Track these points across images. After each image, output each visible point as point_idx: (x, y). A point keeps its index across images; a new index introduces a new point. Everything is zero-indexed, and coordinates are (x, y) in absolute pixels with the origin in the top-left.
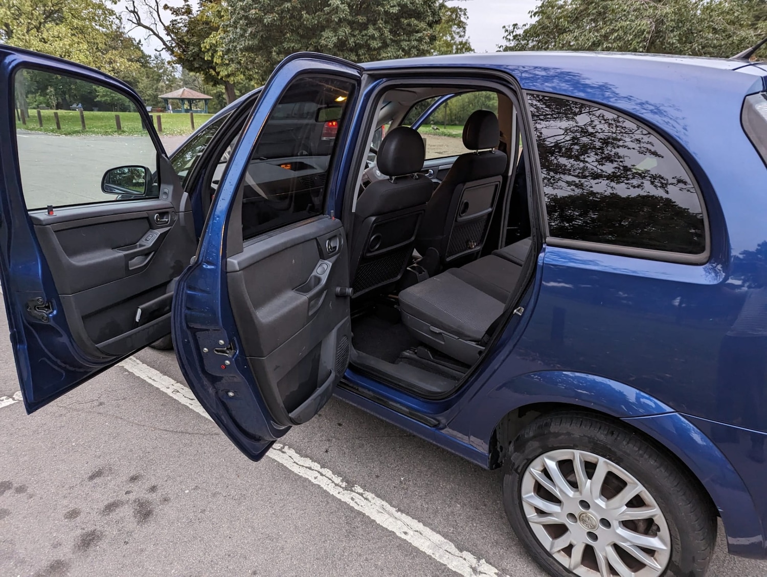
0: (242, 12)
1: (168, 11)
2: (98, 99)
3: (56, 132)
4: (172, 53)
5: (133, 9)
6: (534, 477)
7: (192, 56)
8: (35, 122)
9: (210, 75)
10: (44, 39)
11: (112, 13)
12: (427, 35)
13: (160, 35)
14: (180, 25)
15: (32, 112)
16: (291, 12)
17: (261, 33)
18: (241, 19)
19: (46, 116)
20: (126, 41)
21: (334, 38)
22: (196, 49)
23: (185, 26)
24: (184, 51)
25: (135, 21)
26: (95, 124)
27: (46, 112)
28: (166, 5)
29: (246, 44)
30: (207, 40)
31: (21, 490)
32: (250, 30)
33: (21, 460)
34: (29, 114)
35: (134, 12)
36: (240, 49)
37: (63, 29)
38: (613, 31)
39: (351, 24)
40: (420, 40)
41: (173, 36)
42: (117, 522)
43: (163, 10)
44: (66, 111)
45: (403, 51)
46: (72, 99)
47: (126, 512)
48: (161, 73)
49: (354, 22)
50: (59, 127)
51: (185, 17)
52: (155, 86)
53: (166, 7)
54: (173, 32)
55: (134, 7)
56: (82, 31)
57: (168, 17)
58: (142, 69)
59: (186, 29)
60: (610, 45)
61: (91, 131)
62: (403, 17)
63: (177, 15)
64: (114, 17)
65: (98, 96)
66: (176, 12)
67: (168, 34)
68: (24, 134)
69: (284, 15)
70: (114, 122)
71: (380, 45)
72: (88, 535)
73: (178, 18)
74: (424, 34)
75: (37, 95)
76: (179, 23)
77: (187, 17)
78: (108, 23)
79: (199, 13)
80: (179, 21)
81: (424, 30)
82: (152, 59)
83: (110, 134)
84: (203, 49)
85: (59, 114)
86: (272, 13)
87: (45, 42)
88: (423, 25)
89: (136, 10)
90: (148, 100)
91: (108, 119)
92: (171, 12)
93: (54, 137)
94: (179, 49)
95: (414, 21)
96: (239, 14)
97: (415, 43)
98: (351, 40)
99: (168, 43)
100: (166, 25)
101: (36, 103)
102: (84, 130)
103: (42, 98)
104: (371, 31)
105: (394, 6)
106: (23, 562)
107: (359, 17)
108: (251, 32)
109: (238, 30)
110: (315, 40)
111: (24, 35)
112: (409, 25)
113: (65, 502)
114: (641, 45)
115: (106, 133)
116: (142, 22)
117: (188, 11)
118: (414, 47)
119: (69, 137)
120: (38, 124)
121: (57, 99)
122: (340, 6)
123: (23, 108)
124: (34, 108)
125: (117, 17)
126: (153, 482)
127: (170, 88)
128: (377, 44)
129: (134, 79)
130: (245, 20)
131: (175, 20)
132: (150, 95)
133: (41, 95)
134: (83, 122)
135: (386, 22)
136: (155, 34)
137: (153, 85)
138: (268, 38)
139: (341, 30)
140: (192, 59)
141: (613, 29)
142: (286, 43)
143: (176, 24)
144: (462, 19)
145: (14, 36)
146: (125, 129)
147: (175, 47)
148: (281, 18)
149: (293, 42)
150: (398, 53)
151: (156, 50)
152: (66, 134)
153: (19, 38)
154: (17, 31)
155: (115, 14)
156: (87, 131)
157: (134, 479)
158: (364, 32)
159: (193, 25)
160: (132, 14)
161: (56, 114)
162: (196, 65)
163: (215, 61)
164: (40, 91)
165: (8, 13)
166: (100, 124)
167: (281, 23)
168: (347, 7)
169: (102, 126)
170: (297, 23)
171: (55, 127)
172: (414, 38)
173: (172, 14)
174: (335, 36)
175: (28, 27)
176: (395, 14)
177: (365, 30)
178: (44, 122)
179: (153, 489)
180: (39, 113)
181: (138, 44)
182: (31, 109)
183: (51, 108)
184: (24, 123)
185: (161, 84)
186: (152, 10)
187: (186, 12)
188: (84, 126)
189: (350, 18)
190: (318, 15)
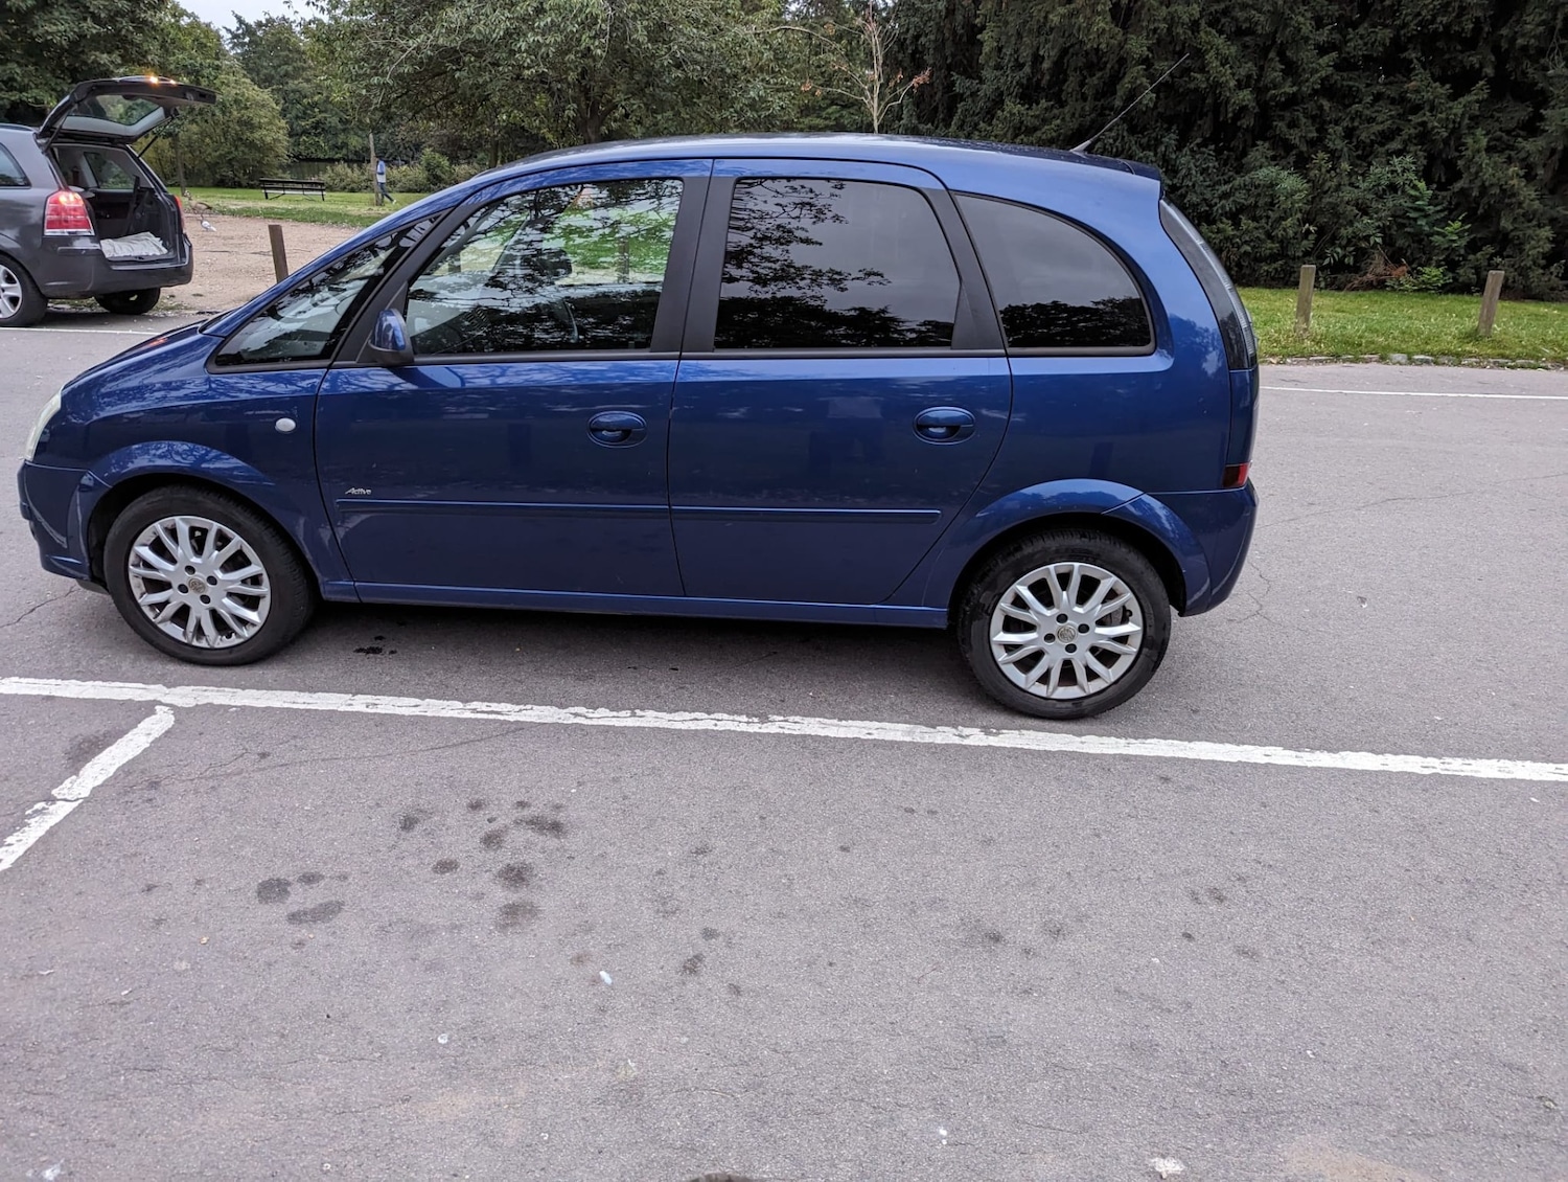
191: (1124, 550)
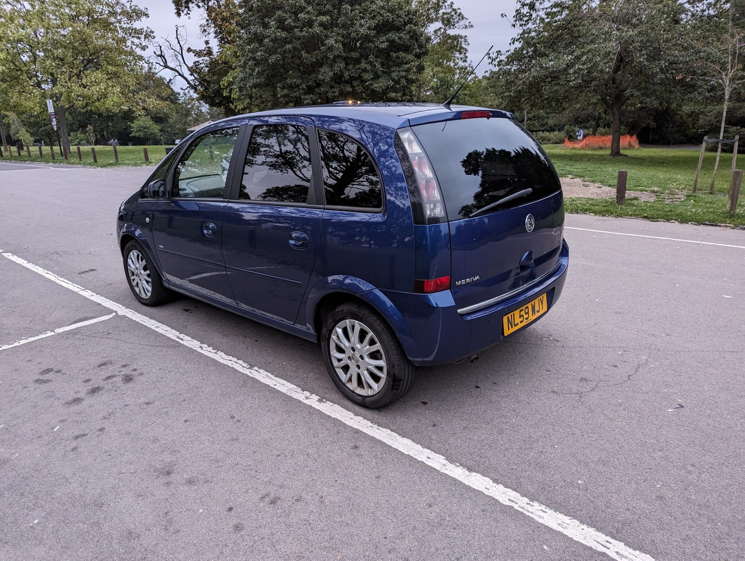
0: (250, 55)
1: (191, 53)
2: (133, 134)
3: (93, 165)
4: (196, 90)
5: (160, 54)
6: (334, 341)
7: (213, 93)
8: (75, 157)
9: (229, 109)
10: (83, 84)
11: (141, 58)
12: (414, 66)
13: (185, 76)
14: (202, 65)
15: (73, 148)
16: (292, 52)
17: (267, 72)
18: (250, 60)
19: (86, 151)
20: (157, 81)
21: (330, 73)
22: (217, 87)
23: (206, 66)
24: (206, 88)
25: (162, 64)
26: (127, 157)
27: (85, 148)
28: (189, 48)
29: (255, 82)
30: (226, 78)
31: (58, 371)
32: (257, 69)
33: (58, 359)
34: (71, 150)
35: (161, 56)
36: (249, 86)
37: (99, 75)
38: (583, 54)
39: (345, 59)
40: (408, 70)
41: (196, 75)
42: (112, 383)
43: (187, 53)
44: (103, 146)
45: (392, 81)
46: (109, 135)
47: (118, 380)
48: (189, 109)
49: (348, 58)
50: (96, 161)
51: (206, 58)
52: (184, 120)
53: (189, 50)
54: (196, 72)
55: (161, 51)
56: (115, 75)
57: (191, 59)
58: (172, 105)
59: (208, 69)
60: (581, 67)
61: (123, 164)
62: (392, 51)
63: (199, 56)
64: (144, 62)
65: (132, 131)
66: (198, 54)
67: (191, 75)
68: (66, 168)
69: (286, 55)
70: (142, 155)
71: (372, 76)
72: (95, 388)
73: (200, 59)
74: (411, 65)
75: (78, 133)
76: (201, 64)
77: (208, 58)
78: (138, 67)
79: (219, 53)
80: (201, 62)
81: (412, 61)
82: (181, 96)
83: (139, 165)
84: (222, 87)
85: (96, 150)
86: (276, 54)
87: (85, 87)
88: (410, 57)
89: (163, 54)
90: (177, 134)
91: (139, 152)
92: (194, 54)
93: (91, 169)
94: (202, 87)
95: (402, 54)
96: (247, 56)
97: (403, 74)
98: (346, 74)
99: (191, 82)
100: (190, 66)
101: (78, 140)
102: (117, 163)
103: (82, 135)
104: (363, 65)
105: (384, 42)
106: (59, 399)
107: (353, 53)
108: (258, 71)
109: (247, 70)
110: (314, 75)
111: (66, 82)
112: (398, 57)
113: (83, 376)
114: (607, 65)
115: (136, 165)
116: (168, 64)
117: (209, 53)
118: (402, 77)
119: (104, 169)
120: (78, 159)
121: (96, 135)
122: (335, 45)
123: (66, 146)
124: (76, 145)
125: (145, 62)
126: (135, 367)
127: (197, 122)
128: (369, 76)
129: (166, 114)
130: (254, 60)
131: (198, 62)
132: (179, 129)
133: (82, 133)
134: (116, 155)
135: (377, 57)
136: (180, 74)
137: (182, 120)
138: (273, 76)
139: (336, 65)
140: (213, 95)
141: (584, 52)
142: (289, 79)
143: (198, 65)
144: (463, 45)
145: (58, 83)
146: (153, 161)
147: (198, 85)
148: (284, 58)
149: (295, 78)
150: (389, 83)
151: (182, 89)
152: (101, 167)
153: (62, 85)
154: (60, 79)
155: (144, 59)
156: (120, 164)
157: (124, 366)
158: (358, 66)
159: (213, 64)
160: (159, 58)
161: (93, 149)
162: (217, 101)
163: (232, 96)
164: (81, 129)
165: (54, 64)
166: (131, 157)
167: (284, 62)
168: (341, 46)
169: (133, 159)
170: (298, 62)
171: (93, 161)
172: (403, 68)
173: (195, 56)
174: (331, 71)
175: (70, 75)
176: (384, 49)
177: (358, 64)
178: (83, 156)
179: (135, 370)
180: (79, 149)
181: (168, 83)
182: (73, 145)
183: (91, 144)
184: (66, 158)
185: (190, 118)
186: (177, 53)
187: (207, 54)
188: (117, 159)
189: (344, 54)
190: (316, 54)
191: (374, 318)
